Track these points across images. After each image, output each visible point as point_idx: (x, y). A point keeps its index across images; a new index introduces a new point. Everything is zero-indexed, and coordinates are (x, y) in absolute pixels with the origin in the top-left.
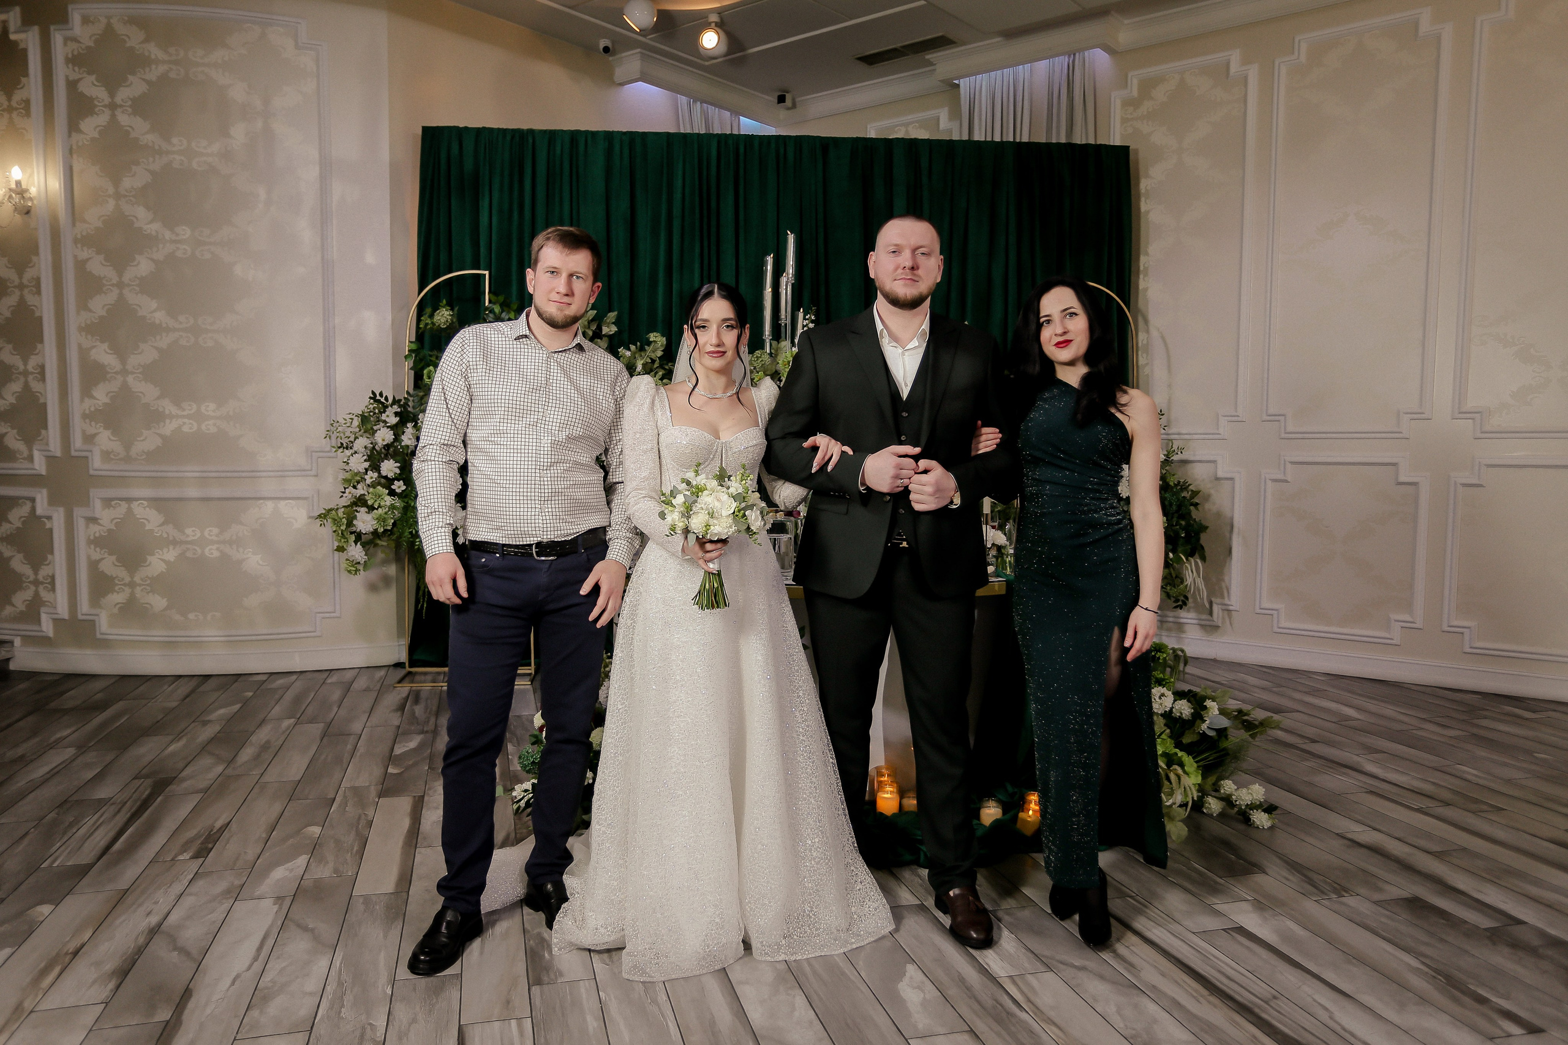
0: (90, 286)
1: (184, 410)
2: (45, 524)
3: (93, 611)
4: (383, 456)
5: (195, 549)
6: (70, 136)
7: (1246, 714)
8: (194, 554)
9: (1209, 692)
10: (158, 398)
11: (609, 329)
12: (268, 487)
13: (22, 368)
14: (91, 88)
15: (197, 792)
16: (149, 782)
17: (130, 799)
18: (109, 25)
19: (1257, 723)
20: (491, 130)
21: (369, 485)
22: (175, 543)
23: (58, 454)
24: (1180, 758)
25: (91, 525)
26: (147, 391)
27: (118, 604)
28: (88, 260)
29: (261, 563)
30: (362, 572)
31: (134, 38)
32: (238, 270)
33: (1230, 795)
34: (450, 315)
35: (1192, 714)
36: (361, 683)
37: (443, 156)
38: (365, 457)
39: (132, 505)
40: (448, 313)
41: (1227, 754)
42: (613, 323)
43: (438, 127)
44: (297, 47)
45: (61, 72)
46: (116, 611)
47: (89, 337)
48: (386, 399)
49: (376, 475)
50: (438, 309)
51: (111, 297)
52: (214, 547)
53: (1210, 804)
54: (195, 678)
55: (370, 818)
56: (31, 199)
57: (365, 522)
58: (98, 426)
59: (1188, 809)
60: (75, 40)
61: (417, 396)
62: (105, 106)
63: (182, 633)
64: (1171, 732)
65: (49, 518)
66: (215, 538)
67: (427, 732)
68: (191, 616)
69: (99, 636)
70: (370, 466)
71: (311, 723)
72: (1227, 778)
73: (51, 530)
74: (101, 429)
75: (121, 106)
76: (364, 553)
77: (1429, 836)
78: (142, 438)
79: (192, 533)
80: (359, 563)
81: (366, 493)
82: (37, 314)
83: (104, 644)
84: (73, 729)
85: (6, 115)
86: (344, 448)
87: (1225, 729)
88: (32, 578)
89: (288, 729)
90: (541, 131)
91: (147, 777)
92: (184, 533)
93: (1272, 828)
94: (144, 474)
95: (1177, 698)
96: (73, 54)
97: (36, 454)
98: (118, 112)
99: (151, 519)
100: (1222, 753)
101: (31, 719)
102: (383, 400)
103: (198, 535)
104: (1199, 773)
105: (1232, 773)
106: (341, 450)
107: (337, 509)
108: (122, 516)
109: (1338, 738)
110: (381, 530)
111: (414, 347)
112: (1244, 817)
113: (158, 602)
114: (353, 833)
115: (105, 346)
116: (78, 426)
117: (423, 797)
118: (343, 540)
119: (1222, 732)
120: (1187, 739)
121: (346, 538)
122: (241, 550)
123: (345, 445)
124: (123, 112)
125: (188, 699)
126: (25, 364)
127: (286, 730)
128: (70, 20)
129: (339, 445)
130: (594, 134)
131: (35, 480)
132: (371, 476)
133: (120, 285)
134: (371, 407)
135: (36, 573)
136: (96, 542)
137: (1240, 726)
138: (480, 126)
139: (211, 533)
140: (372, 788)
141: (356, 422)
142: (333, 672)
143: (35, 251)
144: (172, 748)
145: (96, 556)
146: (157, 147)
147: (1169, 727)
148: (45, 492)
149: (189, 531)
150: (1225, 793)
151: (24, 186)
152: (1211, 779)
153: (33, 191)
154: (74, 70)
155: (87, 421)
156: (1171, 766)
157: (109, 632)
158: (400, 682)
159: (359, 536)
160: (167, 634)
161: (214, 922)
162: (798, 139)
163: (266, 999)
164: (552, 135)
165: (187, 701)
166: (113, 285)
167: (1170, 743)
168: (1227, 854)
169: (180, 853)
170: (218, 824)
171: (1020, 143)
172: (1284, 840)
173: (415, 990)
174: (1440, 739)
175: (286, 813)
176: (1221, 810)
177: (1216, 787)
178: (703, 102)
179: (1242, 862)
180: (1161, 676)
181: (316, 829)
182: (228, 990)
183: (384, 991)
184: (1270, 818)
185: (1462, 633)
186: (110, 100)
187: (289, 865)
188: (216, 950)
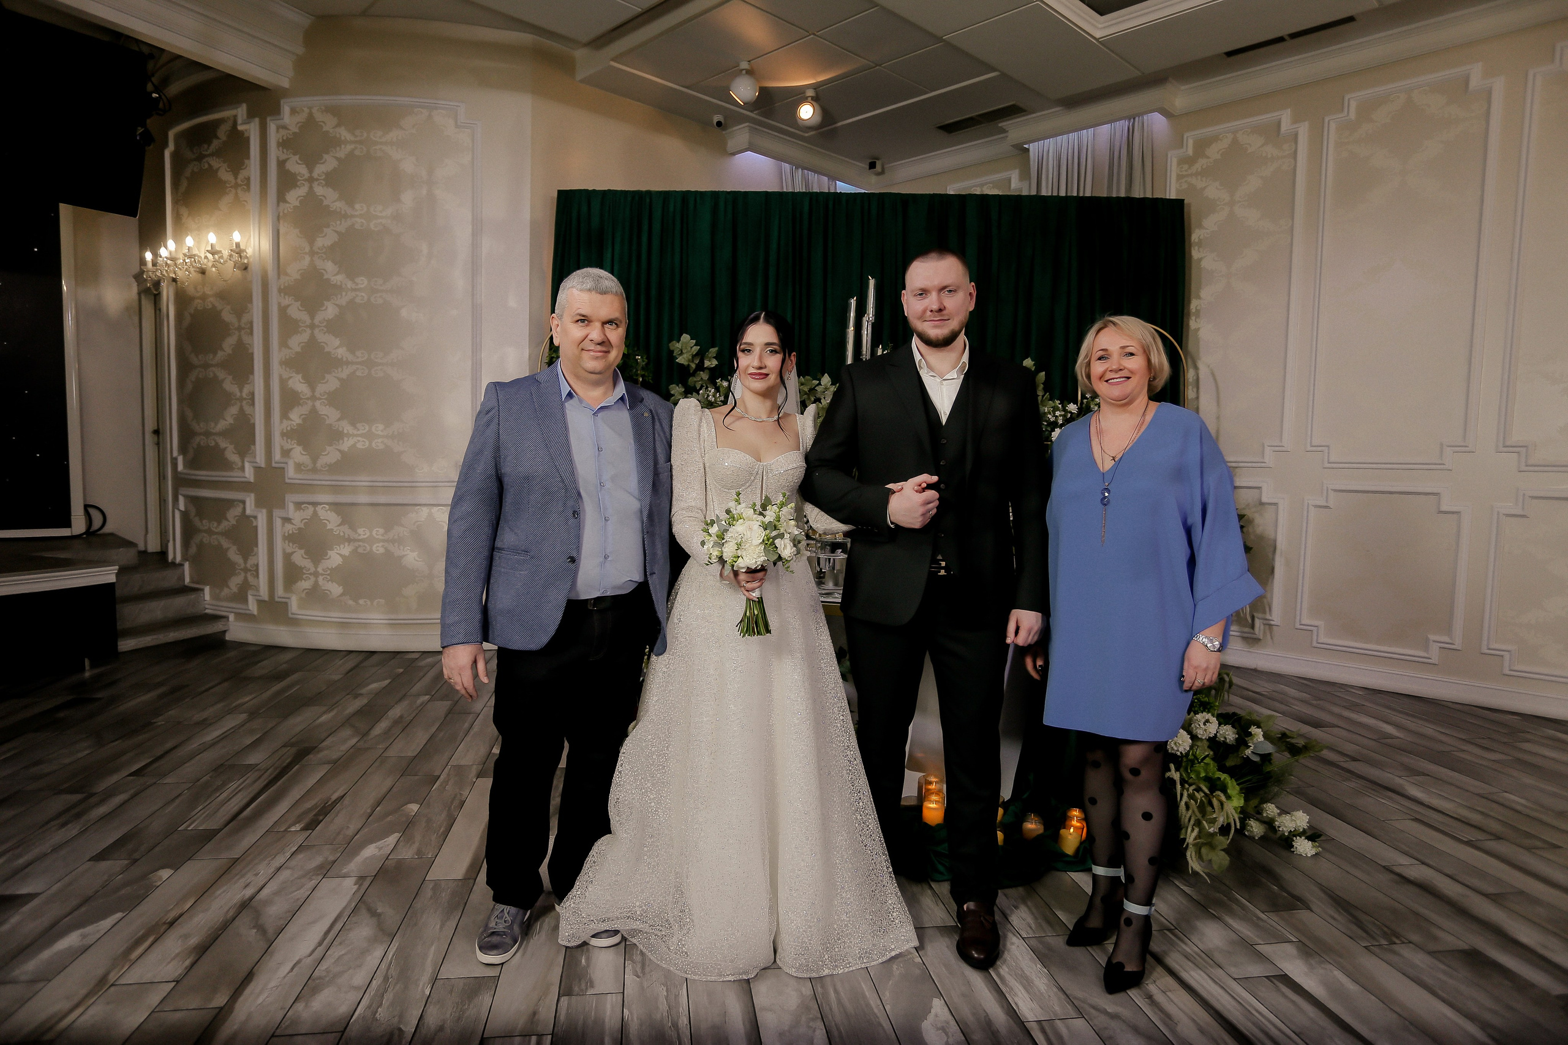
0: (289, 326)
1: (359, 430)
2: (252, 522)
3: (287, 595)
5: (365, 546)
6: (278, 205)
7: (1290, 737)
8: (364, 550)
9: (1255, 717)
10: (339, 420)
11: (711, 363)
12: (424, 497)
13: (238, 394)
14: (295, 166)
15: (329, 763)
16: (294, 750)
17: (271, 767)
18: (311, 115)
19: (1300, 746)
22: (350, 540)
23: (263, 465)
24: (1223, 783)
25: (286, 524)
26: (330, 414)
27: (305, 590)
28: (289, 306)
29: (417, 558)
31: (328, 123)
32: (404, 313)
33: (1273, 820)
35: (1237, 739)
37: (575, 215)
39: (316, 509)
41: (1271, 778)
42: (714, 358)
43: (571, 191)
44: (457, 126)
45: (274, 153)
46: (303, 595)
47: (288, 369)
51: (305, 337)
52: (381, 544)
53: (1252, 827)
54: (352, 656)
55: (463, 798)
56: (247, 257)
58: (293, 443)
59: (1231, 836)
60: (285, 127)
62: (305, 180)
63: (354, 616)
64: (1216, 756)
65: (255, 517)
66: (381, 537)
68: (361, 602)
69: (290, 615)
71: (442, 699)
72: (1270, 802)
73: (256, 527)
74: (295, 446)
75: (317, 180)
77: (1481, 873)
78: (326, 453)
79: (363, 533)
82: (250, 351)
83: (294, 622)
84: (253, 696)
85: (233, 191)
87: (1270, 754)
88: (243, 566)
89: (422, 703)
90: (657, 192)
91: (293, 745)
92: (356, 533)
93: (1316, 856)
94: (324, 483)
95: (1222, 720)
96: (283, 140)
97: (247, 465)
98: (315, 185)
99: (331, 519)
100: (1265, 777)
101: (226, 684)
103: (368, 534)
104: (1241, 796)
105: (1276, 795)
108: (309, 518)
109: (1378, 757)
112: (1286, 842)
113: (335, 589)
114: (444, 815)
115: (300, 377)
116: (277, 440)
119: (1266, 758)
120: (1230, 763)
122: (402, 548)
124: (318, 185)
125: (350, 673)
126: (241, 391)
127: (420, 707)
128: (282, 114)
131: (246, 486)
133: (312, 327)
135: (245, 562)
136: (289, 538)
137: (1284, 751)
138: (607, 189)
139: (377, 533)
140: (475, 767)
143: (251, 301)
144: (324, 718)
145: (289, 550)
146: (343, 212)
147: (1212, 750)
148: (253, 495)
149: (360, 531)
150: (1267, 817)
151: (242, 247)
152: (1254, 802)
153: (250, 252)
154: (283, 152)
155: (285, 438)
156: (1214, 792)
157: (299, 613)
160: (343, 616)
161: (298, 899)
162: (881, 197)
163: (315, 990)
164: (666, 195)
165: (348, 675)
166: (307, 327)
167: (1213, 766)
168: (1269, 884)
169: (294, 824)
170: (334, 797)
171: (1084, 198)
172: (1329, 872)
173: (451, 991)
174: (1484, 763)
175: (394, 789)
176: (1263, 834)
177: (1259, 812)
178: (803, 168)
179: (1286, 895)
180: (1206, 699)
181: (414, 807)
182: (285, 977)
183: (423, 992)
184: (1314, 847)
185: (1502, 656)
186: (309, 175)
187: (380, 843)
188: (292, 929)
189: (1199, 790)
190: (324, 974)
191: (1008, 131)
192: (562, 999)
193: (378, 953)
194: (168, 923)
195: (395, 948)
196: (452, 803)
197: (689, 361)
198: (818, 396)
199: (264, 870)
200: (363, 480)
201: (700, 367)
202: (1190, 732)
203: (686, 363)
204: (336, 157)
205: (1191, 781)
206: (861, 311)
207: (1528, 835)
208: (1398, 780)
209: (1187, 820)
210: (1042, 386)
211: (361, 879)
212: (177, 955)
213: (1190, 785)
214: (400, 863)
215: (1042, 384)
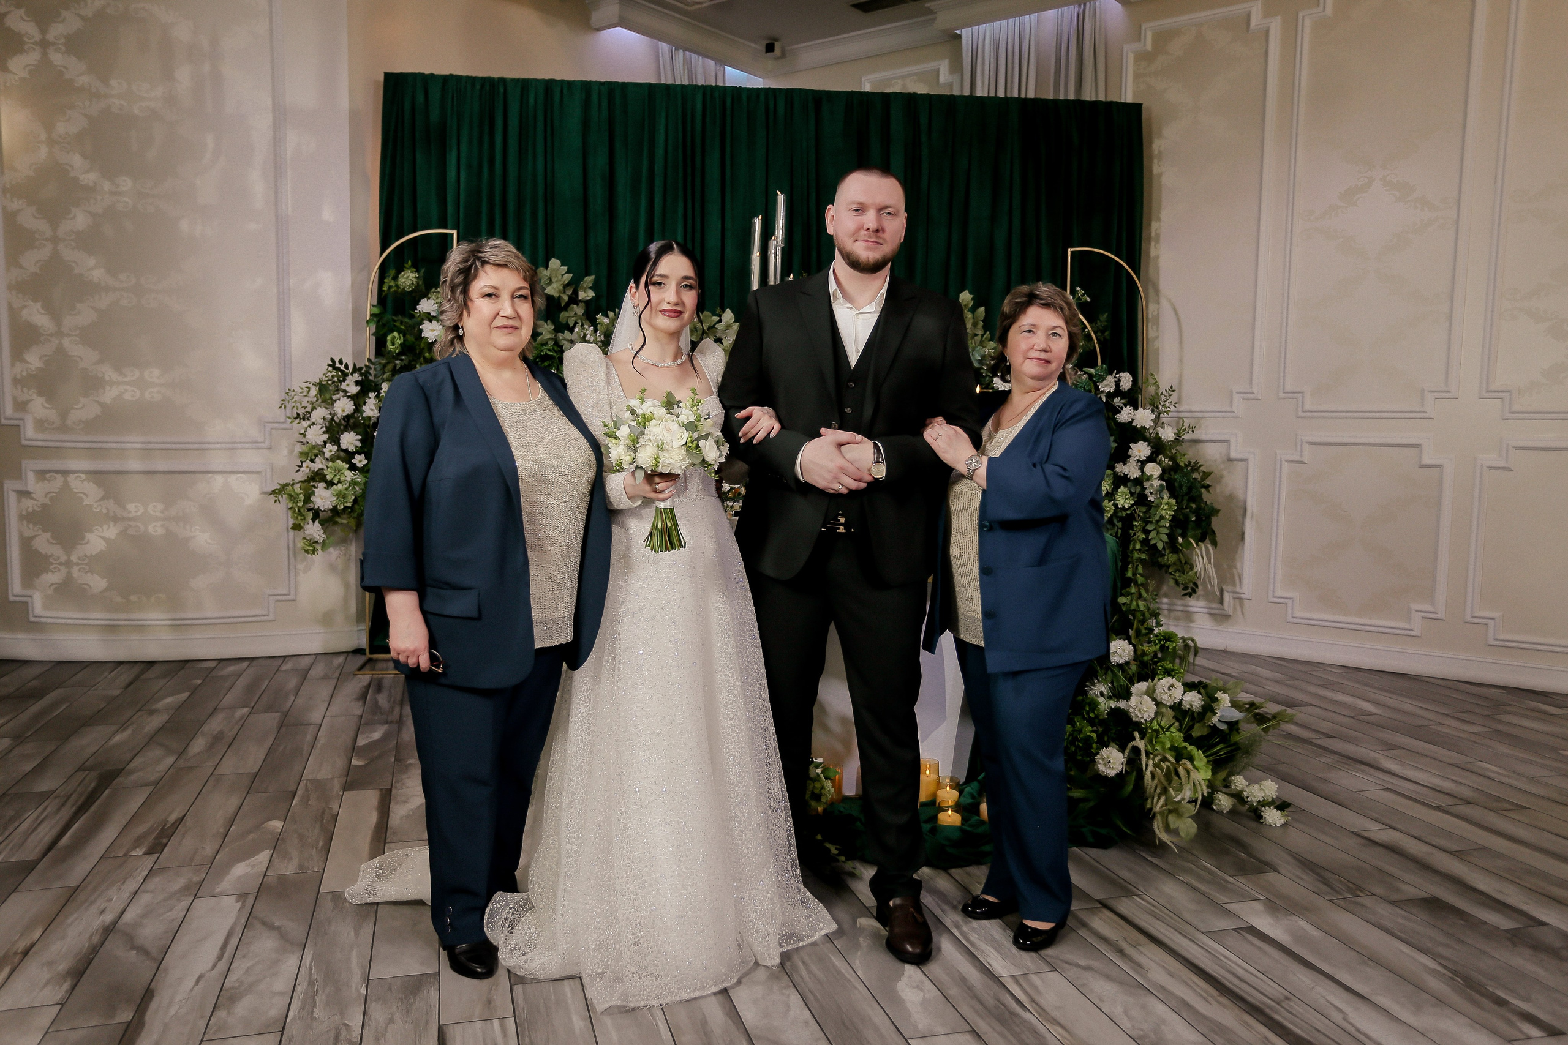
0: (21, 240)
1: (126, 376)
3: (26, 593)
4: (342, 427)
5: (137, 526)
7: (1258, 707)
8: (137, 531)
9: (1220, 684)
10: (97, 363)
11: (586, 294)
12: (217, 460)
14: (19, 22)
15: (147, 785)
16: (94, 774)
17: (73, 793)
19: (1269, 716)
20: (458, 78)
21: (327, 459)
22: (116, 519)
24: (1189, 752)
25: (24, 500)
26: (84, 355)
27: (52, 584)
28: (19, 212)
29: (210, 541)
30: (320, 552)
32: (184, 225)
33: (1241, 792)
34: (416, 277)
35: (1203, 706)
36: (319, 670)
37: (407, 106)
38: (324, 429)
39: (68, 479)
40: (414, 275)
41: (1239, 749)
42: (590, 288)
43: (401, 74)
46: (50, 592)
47: (20, 296)
48: (346, 367)
49: (335, 448)
50: (403, 271)
51: (44, 253)
52: (159, 524)
53: (1220, 800)
54: (138, 664)
55: (335, 811)
57: (324, 498)
58: (30, 393)
59: (1198, 806)
61: (380, 363)
62: (36, 43)
63: (124, 617)
64: (1181, 725)
66: (159, 514)
67: (391, 722)
68: (133, 598)
69: (32, 619)
70: (329, 438)
71: (266, 712)
72: (1238, 774)
74: (35, 396)
75: (53, 44)
76: (322, 531)
77: (1448, 834)
78: (79, 407)
79: (134, 509)
80: (316, 542)
81: (325, 468)
83: (37, 627)
84: (9, 717)
86: (300, 419)
87: (1237, 722)
89: (241, 718)
90: (513, 80)
91: (91, 769)
93: (1285, 825)
94: (80, 444)
95: (1187, 689)
98: (51, 51)
99: (88, 493)
100: (1234, 747)
102: (342, 367)
103: (141, 510)
104: (1208, 768)
105: (1244, 768)
106: (298, 421)
107: (293, 485)
108: (57, 490)
109: (1354, 734)
110: (341, 507)
111: (376, 311)
112: (1256, 814)
113: (97, 583)
114: (317, 830)
115: (39, 305)
116: (9, 391)
117: (390, 790)
118: (299, 518)
119: (1233, 725)
120: (1196, 733)
121: (303, 516)
122: (188, 527)
123: (301, 416)
124: (56, 51)
125: (131, 686)
127: (240, 720)
129: (296, 416)
130: (570, 84)
132: (330, 450)
133: (55, 240)
134: (330, 375)
136: (29, 518)
137: (1252, 719)
138: (447, 73)
139: (155, 508)
140: (336, 781)
141: (314, 391)
142: (287, 659)
144: (118, 738)
145: (28, 533)
146: (94, 90)
147: (1177, 717)
149: (131, 507)
150: (1236, 790)
152: (1222, 775)
155: (19, 387)
156: (1181, 761)
157: (45, 614)
158: (360, 669)
159: (316, 514)
160: (109, 617)
161: (173, 920)
162: (790, 93)
163: (233, 999)
164: (525, 84)
165: (130, 689)
166: (47, 240)
167: (1178, 736)
168: (1238, 852)
169: (134, 849)
170: (172, 818)
171: (1026, 99)
172: (1298, 839)
173: (390, 989)
174: (1461, 735)
175: (244, 807)
176: (1231, 807)
177: (1227, 784)
178: (685, 50)
179: (1253, 860)
180: (1171, 666)
181: (277, 825)
182: (191, 991)
183: (358, 991)
184: (1282, 816)
185: (1486, 624)
186: (41, 37)
187: (251, 861)
188: (177, 949)
189: (1164, 759)
190: (237, 984)
191: (936, 13)
192: (515, 988)
193: (292, 961)
194: (22, 953)
195: (311, 955)
196: (322, 817)
197: (560, 292)
198: (719, 335)
199: (117, 897)
200: (134, 440)
201: (574, 300)
202: (1154, 699)
203: (556, 295)
204: (79, 15)
205: (1156, 752)
206: (768, 233)
207: (1498, 799)
208: (1373, 754)
209: (1153, 790)
210: (981, 323)
211: (242, 896)
212: (47, 983)
213: (1155, 756)
214: (282, 879)
215: (982, 321)
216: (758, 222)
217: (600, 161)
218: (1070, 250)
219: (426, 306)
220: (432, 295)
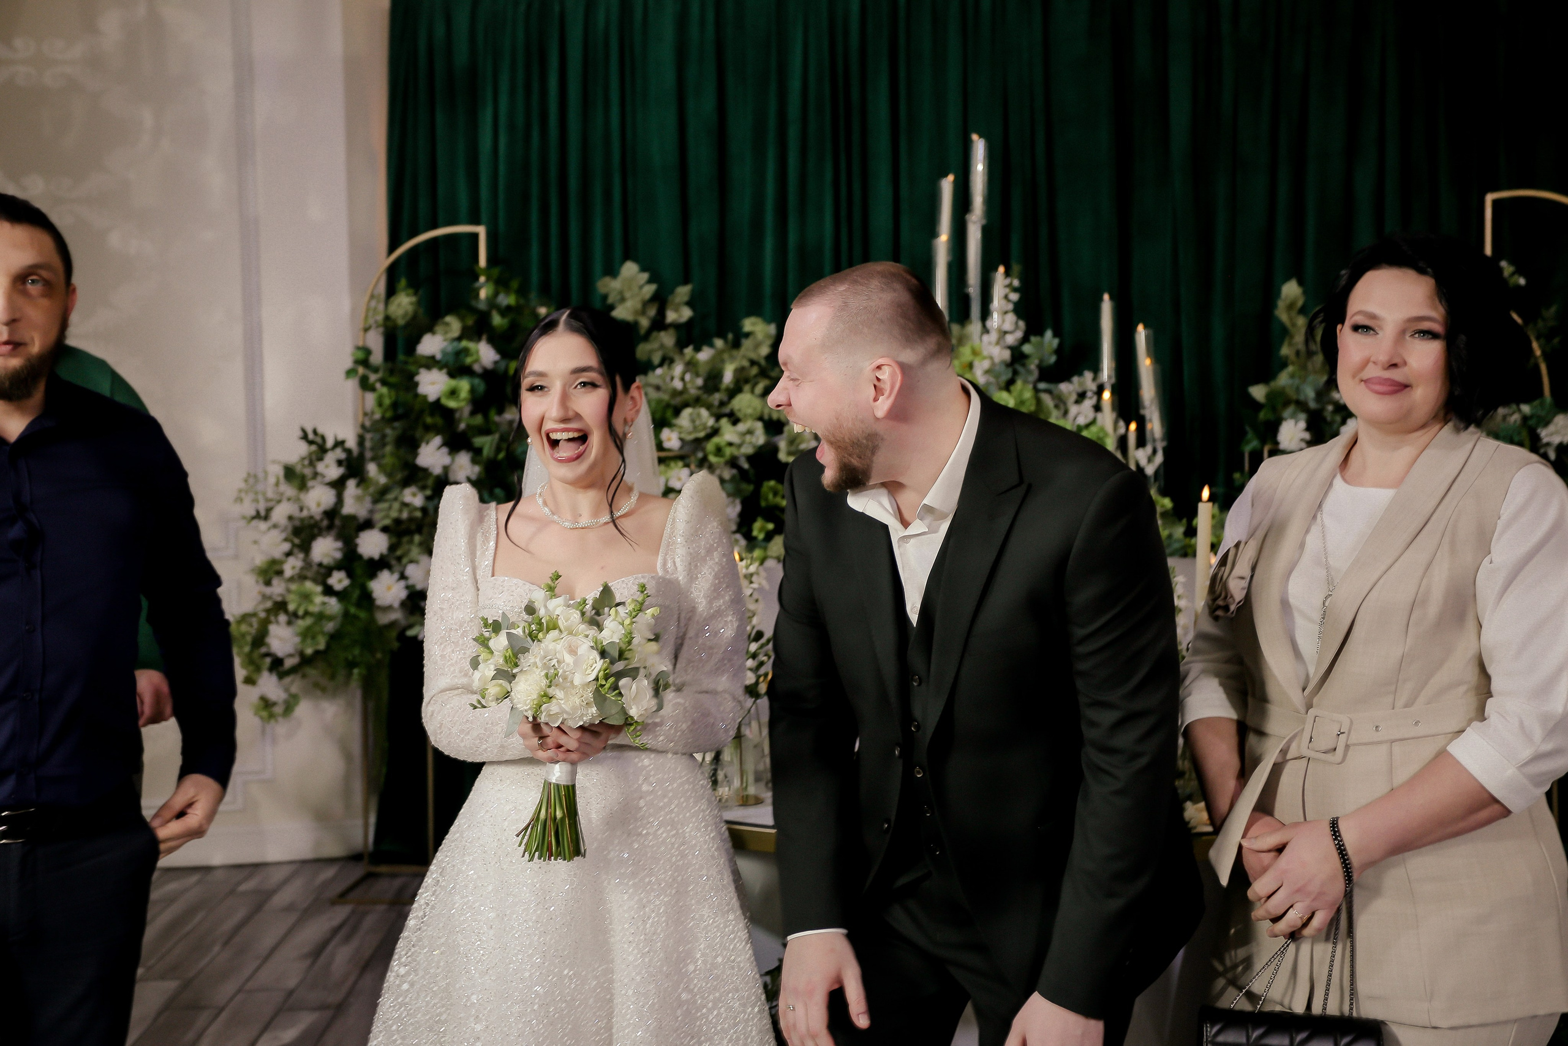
4: (315, 530)
11: (680, 315)
21: (290, 580)
34: (411, 304)
38: (284, 535)
40: (407, 300)
42: (685, 304)
48: (324, 439)
49: (302, 562)
50: (394, 294)
57: (284, 639)
70: (292, 548)
76: (281, 688)
80: (274, 704)
81: (285, 593)
86: (260, 518)
102: (319, 440)
106: (255, 522)
110: (309, 651)
111: (361, 356)
121: (256, 665)
123: (263, 513)
129: (253, 513)
132: (294, 564)
158: (346, 893)
159: (273, 662)
197: (637, 313)
201: (659, 324)
203: (631, 318)
206: (962, 204)
216: (947, 185)
217: (703, 106)
218: (1490, 198)
219: (431, 345)
220: (439, 328)
